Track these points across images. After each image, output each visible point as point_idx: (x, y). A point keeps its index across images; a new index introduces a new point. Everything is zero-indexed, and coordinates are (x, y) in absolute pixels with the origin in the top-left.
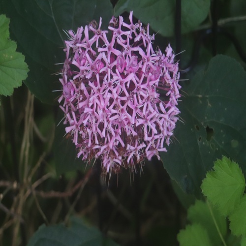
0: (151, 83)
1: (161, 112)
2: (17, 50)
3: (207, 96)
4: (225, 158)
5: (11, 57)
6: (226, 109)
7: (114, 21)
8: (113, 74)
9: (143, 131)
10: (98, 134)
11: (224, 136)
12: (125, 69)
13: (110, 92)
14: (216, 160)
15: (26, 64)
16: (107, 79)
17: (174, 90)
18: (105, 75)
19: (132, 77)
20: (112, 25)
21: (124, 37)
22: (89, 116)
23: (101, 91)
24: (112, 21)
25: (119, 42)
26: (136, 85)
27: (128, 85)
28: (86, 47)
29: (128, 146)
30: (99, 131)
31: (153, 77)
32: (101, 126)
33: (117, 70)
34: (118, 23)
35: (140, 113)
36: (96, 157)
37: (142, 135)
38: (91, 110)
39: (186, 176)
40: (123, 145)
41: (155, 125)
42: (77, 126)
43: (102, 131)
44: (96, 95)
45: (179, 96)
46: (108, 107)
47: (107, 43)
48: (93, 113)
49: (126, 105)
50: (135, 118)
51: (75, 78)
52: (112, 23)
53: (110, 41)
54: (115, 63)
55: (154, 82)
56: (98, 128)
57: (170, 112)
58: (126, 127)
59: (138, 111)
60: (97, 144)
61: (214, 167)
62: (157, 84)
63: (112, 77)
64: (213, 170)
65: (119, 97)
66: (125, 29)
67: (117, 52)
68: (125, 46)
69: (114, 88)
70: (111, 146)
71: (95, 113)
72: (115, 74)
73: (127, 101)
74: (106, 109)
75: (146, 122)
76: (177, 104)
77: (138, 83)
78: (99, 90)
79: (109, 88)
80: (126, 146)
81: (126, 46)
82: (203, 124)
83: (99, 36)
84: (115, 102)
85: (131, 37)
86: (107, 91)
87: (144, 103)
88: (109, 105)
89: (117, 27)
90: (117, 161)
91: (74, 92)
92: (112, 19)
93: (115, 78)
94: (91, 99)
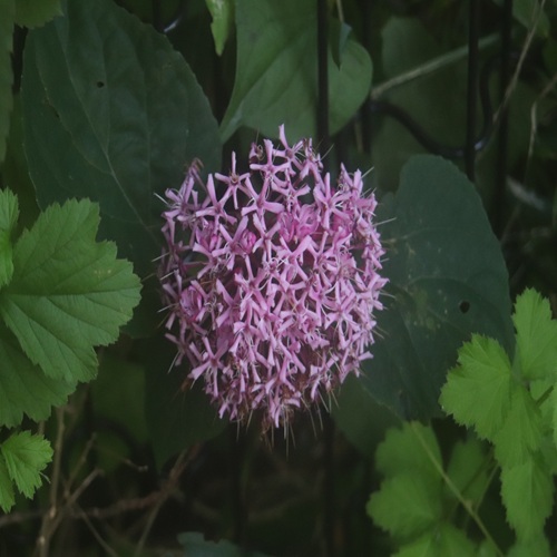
0: (340, 245)
1: (358, 291)
2: (119, 257)
3: (405, 237)
4: (475, 338)
5: (109, 272)
6: (439, 250)
7: (256, 152)
8: (276, 248)
9: (337, 334)
10: (258, 362)
11: (445, 299)
12: (295, 234)
13: (275, 281)
14: (462, 345)
15: (135, 276)
16: (267, 260)
17: (372, 245)
18: (262, 254)
19: (308, 244)
20: (255, 160)
21: (281, 176)
22: (240, 337)
23: (257, 285)
24: (252, 154)
25: (275, 187)
26: (316, 255)
27: (301, 260)
28: (213, 214)
29: (312, 367)
30: (261, 358)
31: (344, 233)
32: (264, 348)
33: (282, 241)
34: (265, 153)
35: (328, 303)
36: (254, 405)
37: (335, 341)
38: (243, 324)
39: (400, 392)
40: (303, 369)
41: (351, 317)
42: (214, 362)
43: (266, 357)
44: (248, 297)
45: (382, 253)
46: (272, 310)
47: (255, 196)
48: (246, 328)
49: (304, 297)
50: (322, 315)
51: (200, 276)
52: (254, 157)
53: (259, 191)
54: (277, 227)
55: (342, 241)
56: (258, 354)
57: (371, 285)
58: (308, 336)
59: (325, 301)
60: (257, 383)
61: (460, 359)
62: (348, 243)
63: (274, 254)
64: (459, 364)
65: (292, 286)
66: (278, 161)
67: (276, 207)
68: (286, 192)
69: (280, 273)
70: (283, 378)
71: (251, 327)
72: (279, 248)
73: (307, 289)
74: (270, 314)
75: (340, 316)
76: (381, 267)
77: (317, 251)
78: (252, 284)
79: (273, 276)
80: (308, 370)
81: (288, 190)
82: (406, 289)
83: (237, 187)
84: (284, 297)
85: (293, 173)
86: (269, 281)
87: (333, 284)
88: (273, 305)
89: (264, 162)
90: (291, 401)
91: (203, 302)
92: (253, 150)
93: (281, 253)
94: (243, 305)
